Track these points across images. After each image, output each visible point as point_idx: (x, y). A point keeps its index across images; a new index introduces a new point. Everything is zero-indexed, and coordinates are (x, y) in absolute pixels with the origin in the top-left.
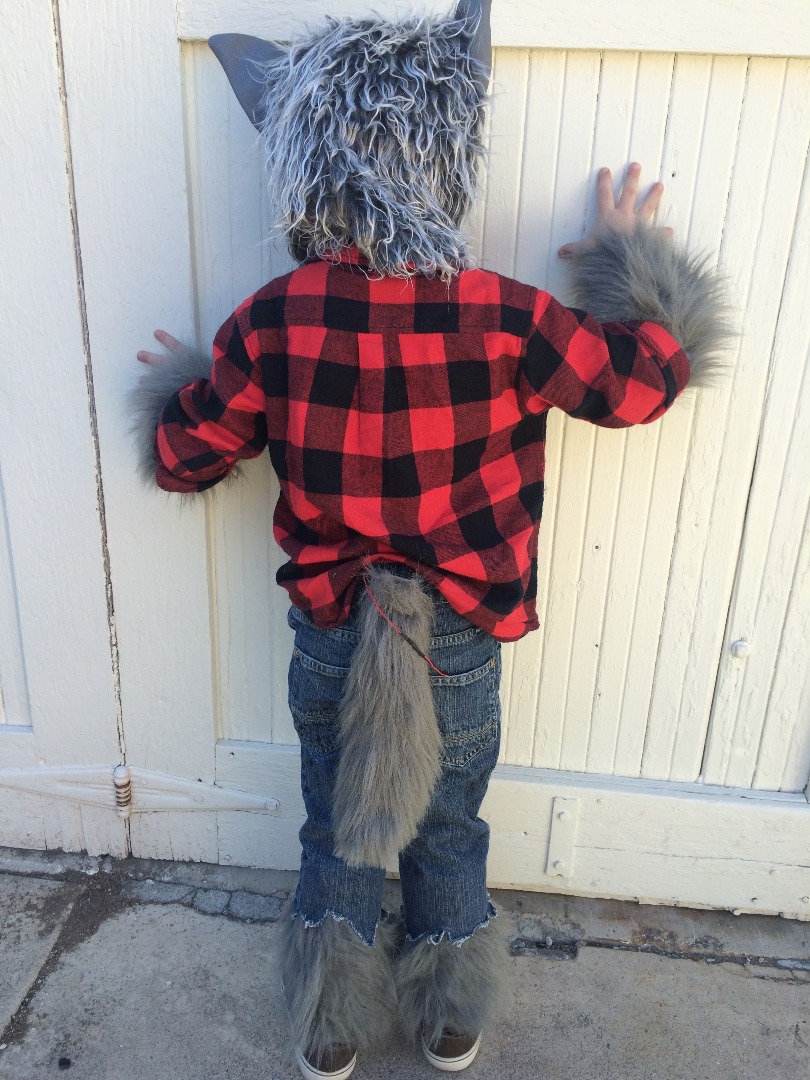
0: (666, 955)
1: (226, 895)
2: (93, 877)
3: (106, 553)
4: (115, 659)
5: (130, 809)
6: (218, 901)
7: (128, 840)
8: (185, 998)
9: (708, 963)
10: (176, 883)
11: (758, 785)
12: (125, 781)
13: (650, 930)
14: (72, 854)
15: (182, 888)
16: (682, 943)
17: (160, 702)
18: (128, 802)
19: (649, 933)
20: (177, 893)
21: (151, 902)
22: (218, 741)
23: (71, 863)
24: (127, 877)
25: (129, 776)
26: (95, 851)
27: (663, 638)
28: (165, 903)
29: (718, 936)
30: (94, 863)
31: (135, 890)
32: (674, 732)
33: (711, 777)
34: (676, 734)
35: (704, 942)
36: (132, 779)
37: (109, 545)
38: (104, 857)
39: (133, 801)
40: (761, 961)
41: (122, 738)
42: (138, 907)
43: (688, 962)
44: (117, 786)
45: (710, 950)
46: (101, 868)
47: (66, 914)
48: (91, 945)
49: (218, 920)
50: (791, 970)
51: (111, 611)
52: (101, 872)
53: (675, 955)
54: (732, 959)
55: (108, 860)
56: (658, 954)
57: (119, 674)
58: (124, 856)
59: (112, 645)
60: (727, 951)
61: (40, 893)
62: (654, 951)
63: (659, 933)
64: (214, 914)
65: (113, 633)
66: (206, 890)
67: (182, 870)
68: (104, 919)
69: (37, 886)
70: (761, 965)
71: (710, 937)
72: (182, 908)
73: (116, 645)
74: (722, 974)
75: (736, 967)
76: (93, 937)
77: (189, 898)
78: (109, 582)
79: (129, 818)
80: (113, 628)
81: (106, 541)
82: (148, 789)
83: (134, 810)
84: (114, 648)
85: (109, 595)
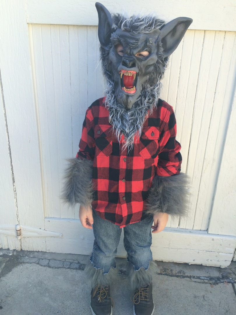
0: (169, 276)
1: (48, 261)
2: (11, 256)
3: (12, 166)
4: (15, 195)
5: (21, 237)
6: (46, 262)
7: (21, 245)
8: (35, 289)
9: (181, 278)
10: (34, 257)
11: (194, 229)
12: (19, 229)
13: (166, 269)
14: (5, 249)
15: (36, 259)
16: (174, 272)
17: (28, 207)
18: (20, 235)
19: (165, 270)
20: (34, 260)
21: (27, 263)
22: (45, 218)
23: (5, 252)
24: (21, 256)
25: (20, 228)
26: (12, 248)
28: (31, 263)
29: (184, 270)
30: (11, 252)
31: (22, 259)
33: (182, 226)
35: (180, 272)
37: (13, 163)
38: (14, 250)
39: (22, 234)
40: (196, 277)
41: (18, 217)
42: (23, 264)
43: (175, 278)
44: (17, 231)
45: (182, 274)
46: (13, 253)
47: (3, 266)
48: (9, 275)
49: (45, 268)
50: (203, 280)
51: (14, 182)
52: (13, 255)
53: (172, 276)
54: (187, 277)
55: (15, 251)
56: (167, 275)
57: (16, 199)
58: (20, 250)
59: (14, 191)
60: (186, 275)
62: (166, 275)
63: (168, 270)
64: (44, 266)
65: (14, 188)
66: (42, 259)
67: (36, 254)
68: (13, 267)
70: (195, 278)
71: (182, 271)
72: (36, 264)
73: (15, 191)
74: (184, 281)
75: (188, 279)
76: (10, 273)
77: (37, 262)
78: (13, 173)
79: (21, 239)
80: (14, 186)
81: (12, 162)
82: (26, 231)
83: (22, 237)
84: (15, 192)
85: (13, 177)
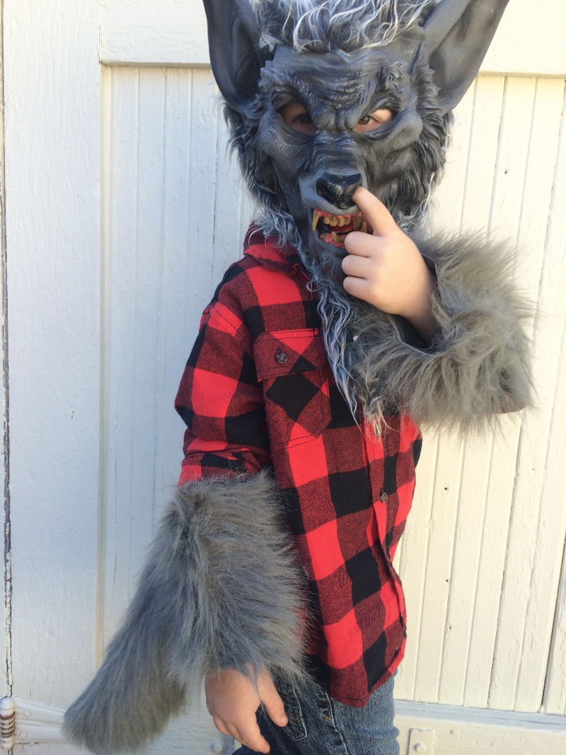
3: (7, 494)
4: (8, 593)
5: (13, 740)
12: (9, 713)
17: (47, 635)
18: (11, 734)
25: (14, 707)
27: (507, 573)
32: (518, 664)
33: (552, 708)
34: (520, 666)
36: (18, 710)
39: (17, 732)
41: (10, 670)
44: (2, 717)
51: (8, 547)
57: (11, 608)
59: (6, 581)
65: (8, 569)
73: (10, 580)
78: (8, 520)
79: (12, 748)
80: (8, 564)
81: (8, 483)
82: (31, 720)
83: (17, 741)
84: (8, 583)
85: (7, 533)
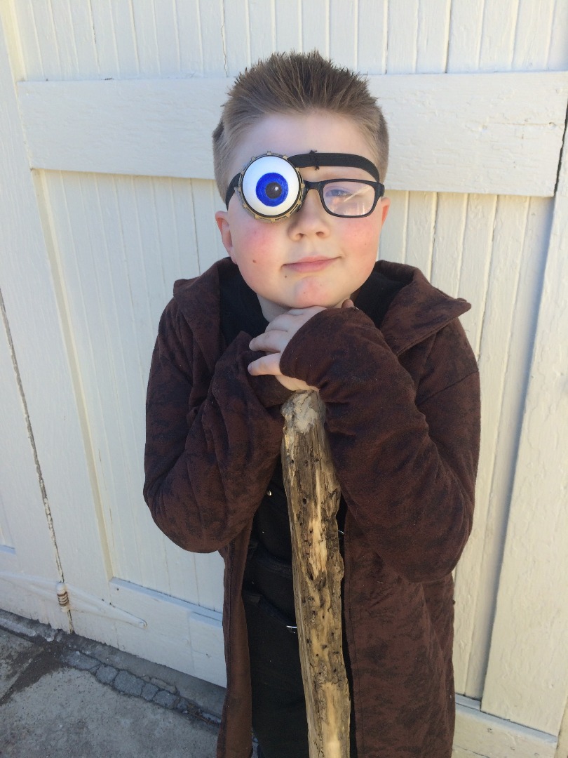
1: (116, 672)
2: (49, 643)
3: (37, 463)
4: (50, 522)
5: (68, 608)
6: (108, 674)
7: (71, 623)
8: (65, 738)
10: (92, 657)
12: (63, 592)
14: (44, 625)
15: (93, 661)
18: (66, 604)
20: (91, 664)
21: (75, 667)
22: (110, 579)
23: (41, 631)
24: (68, 647)
25: (66, 589)
26: (55, 626)
28: (81, 670)
30: (53, 634)
31: (68, 657)
36: (68, 591)
38: (60, 630)
39: (70, 603)
41: (60, 567)
42: (66, 668)
44: (59, 595)
46: (55, 638)
47: (26, 665)
48: (31, 690)
49: (106, 688)
51: (45, 496)
52: (55, 641)
55: (61, 633)
57: (53, 530)
58: (69, 632)
61: (18, 648)
64: (105, 684)
65: (47, 508)
66: (106, 665)
68: (44, 673)
69: (18, 643)
72: (89, 675)
73: (50, 514)
76: (34, 685)
77: (94, 669)
78: (41, 479)
79: (69, 612)
80: (46, 505)
81: (37, 456)
82: (77, 598)
83: (72, 608)
85: (42, 484)
